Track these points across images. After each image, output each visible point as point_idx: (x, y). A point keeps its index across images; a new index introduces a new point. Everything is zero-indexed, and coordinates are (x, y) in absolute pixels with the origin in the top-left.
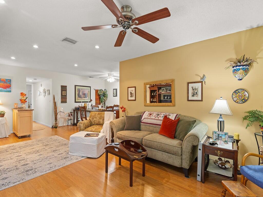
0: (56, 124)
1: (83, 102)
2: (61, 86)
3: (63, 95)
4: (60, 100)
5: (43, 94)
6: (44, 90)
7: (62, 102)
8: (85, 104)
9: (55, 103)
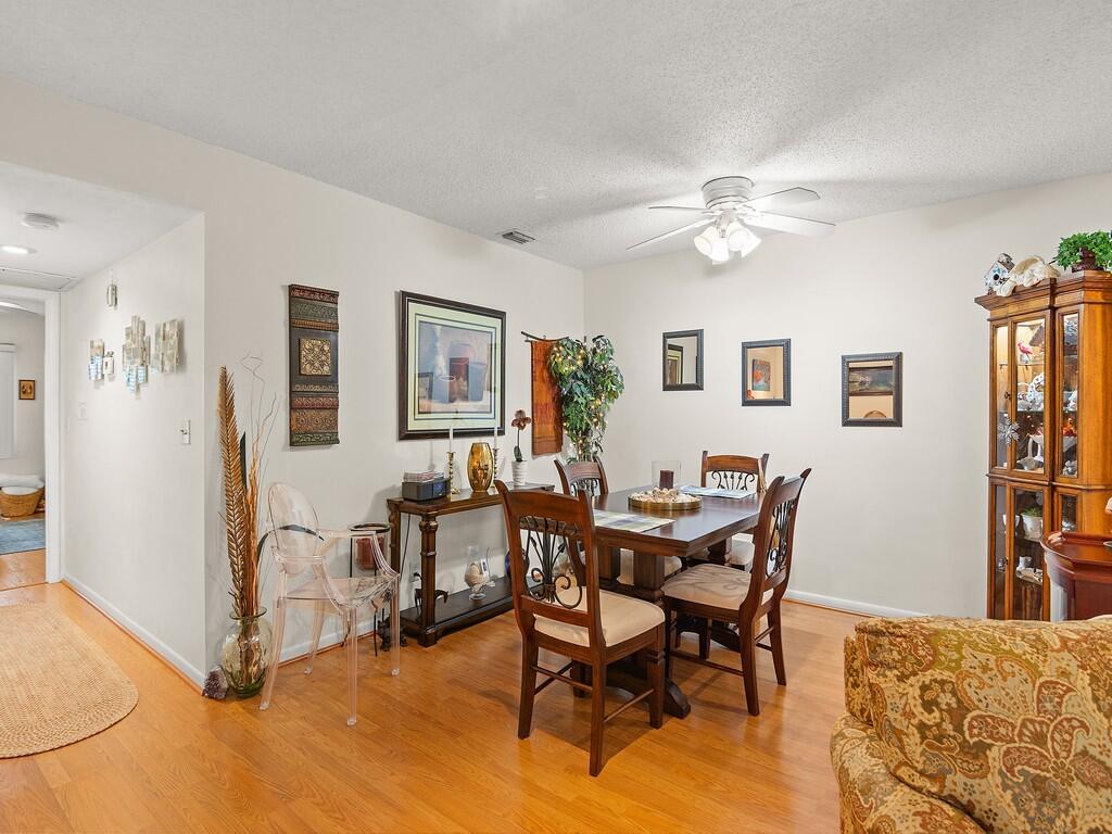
0: (247, 656)
1: (459, 434)
2: (292, 288)
3: (307, 369)
4: (280, 423)
5: (122, 367)
6: (137, 331)
7: (298, 438)
8: (475, 451)
9: (235, 452)
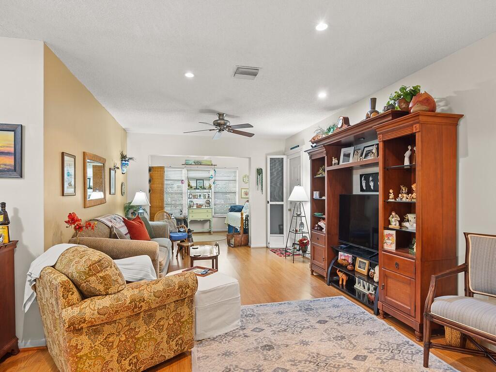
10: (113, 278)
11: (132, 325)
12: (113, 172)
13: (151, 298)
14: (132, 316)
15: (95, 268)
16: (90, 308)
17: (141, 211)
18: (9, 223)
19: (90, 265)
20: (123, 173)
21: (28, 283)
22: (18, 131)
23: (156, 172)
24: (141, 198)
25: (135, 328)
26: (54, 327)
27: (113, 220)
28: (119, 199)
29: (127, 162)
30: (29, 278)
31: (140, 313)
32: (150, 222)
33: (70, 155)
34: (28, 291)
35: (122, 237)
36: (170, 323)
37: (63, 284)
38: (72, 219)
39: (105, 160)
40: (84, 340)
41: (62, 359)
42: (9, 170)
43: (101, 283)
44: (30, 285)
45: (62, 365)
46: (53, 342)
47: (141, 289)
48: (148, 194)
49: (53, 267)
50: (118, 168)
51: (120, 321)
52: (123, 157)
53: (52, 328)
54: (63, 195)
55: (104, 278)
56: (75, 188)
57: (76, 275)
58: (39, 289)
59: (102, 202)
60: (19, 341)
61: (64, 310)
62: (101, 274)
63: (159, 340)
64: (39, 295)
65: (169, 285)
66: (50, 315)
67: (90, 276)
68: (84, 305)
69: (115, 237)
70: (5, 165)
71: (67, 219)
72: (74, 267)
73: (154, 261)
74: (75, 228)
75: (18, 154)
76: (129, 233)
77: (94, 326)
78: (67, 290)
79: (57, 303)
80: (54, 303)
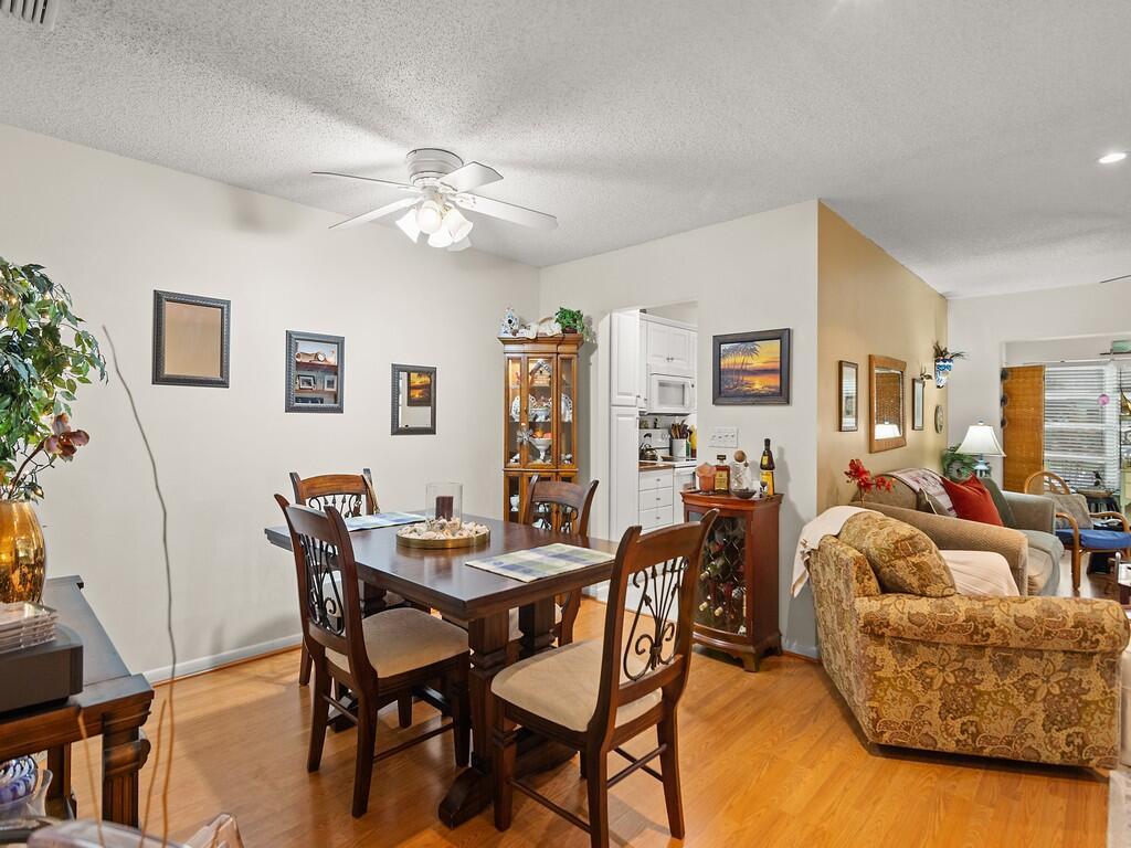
10: (934, 570)
11: (969, 663)
12: (918, 386)
13: (1008, 625)
14: (970, 647)
15: (903, 548)
16: (898, 608)
17: (980, 467)
18: (773, 468)
19: (897, 542)
20: (938, 387)
21: (798, 556)
22: (783, 337)
23: (1021, 380)
24: (982, 439)
25: (974, 671)
26: (839, 624)
27: (921, 480)
28: (931, 439)
29: (947, 363)
30: (802, 548)
31: (984, 647)
32: (1003, 493)
33: (850, 364)
34: (799, 569)
35: (941, 511)
36: (1053, 691)
37: (857, 561)
38: (856, 470)
39: (904, 364)
40: (885, 654)
41: (851, 675)
42: (773, 394)
43: (914, 574)
44: (803, 558)
45: (850, 684)
46: (836, 648)
47: (987, 603)
48: (1000, 430)
49: (836, 537)
50: (930, 377)
51: (947, 648)
52: (940, 354)
53: (836, 626)
54: (840, 430)
55: (919, 567)
56: (857, 417)
57: (874, 552)
58: (818, 566)
59: (898, 443)
60: (783, 639)
61: (858, 599)
62: (915, 559)
63: (1025, 714)
64: (814, 577)
65: (1052, 614)
66: (833, 607)
67: (897, 558)
68: (886, 601)
69: (928, 509)
70: (769, 387)
71: (848, 470)
72: (871, 540)
73: (1016, 570)
74: (859, 485)
75: (784, 370)
76: (954, 508)
77: (901, 638)
78: (862, 571)
79: (848, 586)
80: (842, 587)
